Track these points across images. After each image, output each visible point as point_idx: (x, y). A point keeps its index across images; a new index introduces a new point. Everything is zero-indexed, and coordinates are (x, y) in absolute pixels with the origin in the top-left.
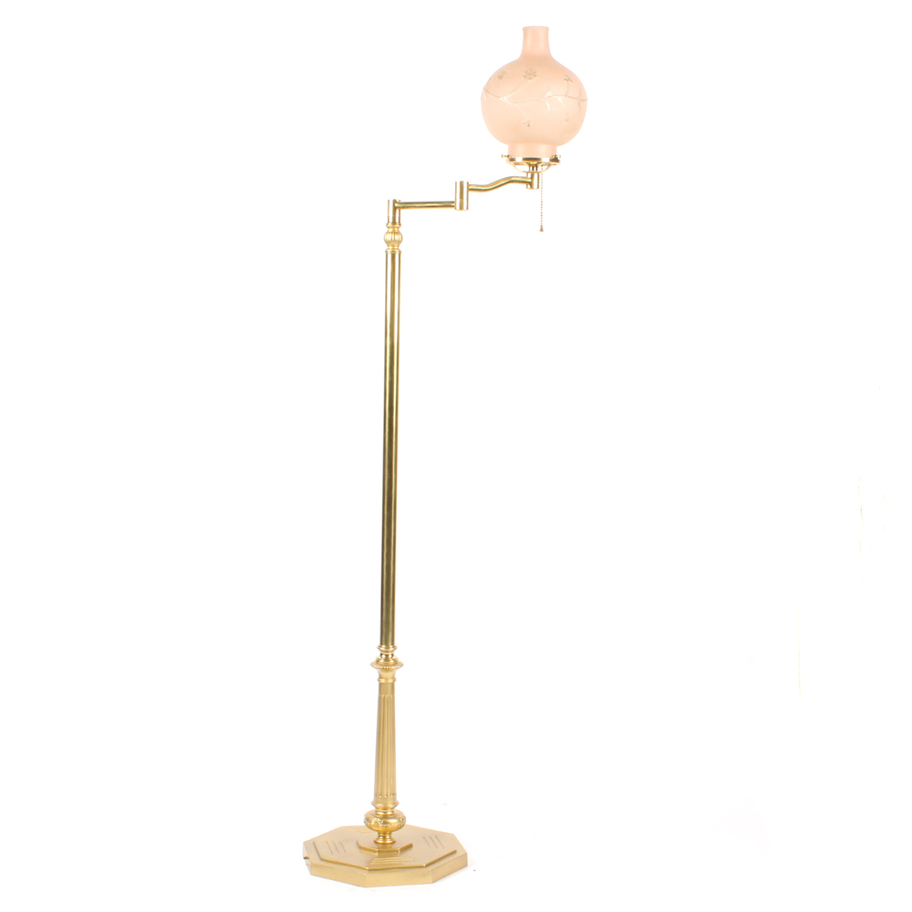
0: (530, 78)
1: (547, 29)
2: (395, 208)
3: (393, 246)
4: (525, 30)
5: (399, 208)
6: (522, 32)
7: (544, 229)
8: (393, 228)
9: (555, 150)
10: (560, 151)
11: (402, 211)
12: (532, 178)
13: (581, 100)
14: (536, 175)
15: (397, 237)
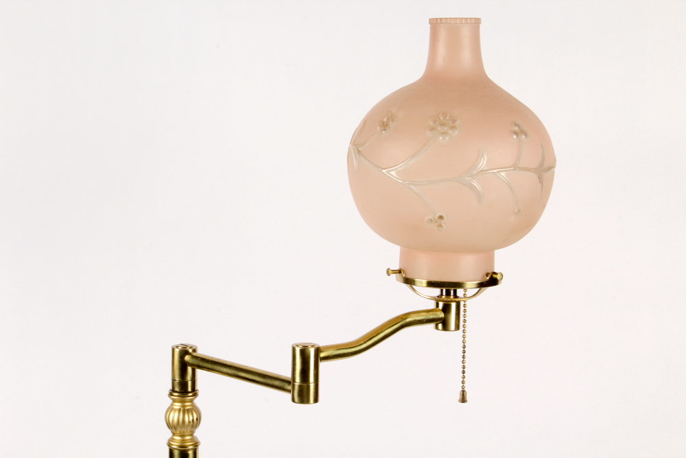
0: (444, 133)
1: (476, 23)
2: (183, 366)
3: (182, 436)
4: (435, 25)
5: (195, 367)
6: (427, 28)
7: (468, 397)
8: (183, 402)
9: (491, 260)
10: (502, 262)
11: (199, 372)
12: (446, 309)
13: (544, 170)
14: (453, 305)
15: (188, 418)
